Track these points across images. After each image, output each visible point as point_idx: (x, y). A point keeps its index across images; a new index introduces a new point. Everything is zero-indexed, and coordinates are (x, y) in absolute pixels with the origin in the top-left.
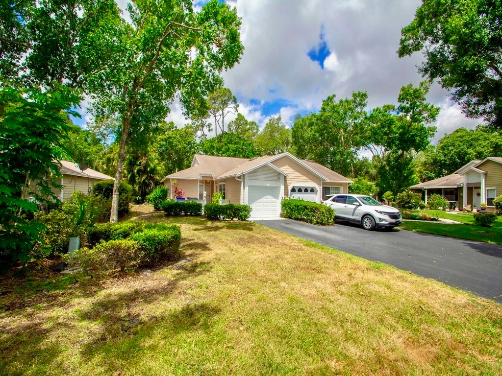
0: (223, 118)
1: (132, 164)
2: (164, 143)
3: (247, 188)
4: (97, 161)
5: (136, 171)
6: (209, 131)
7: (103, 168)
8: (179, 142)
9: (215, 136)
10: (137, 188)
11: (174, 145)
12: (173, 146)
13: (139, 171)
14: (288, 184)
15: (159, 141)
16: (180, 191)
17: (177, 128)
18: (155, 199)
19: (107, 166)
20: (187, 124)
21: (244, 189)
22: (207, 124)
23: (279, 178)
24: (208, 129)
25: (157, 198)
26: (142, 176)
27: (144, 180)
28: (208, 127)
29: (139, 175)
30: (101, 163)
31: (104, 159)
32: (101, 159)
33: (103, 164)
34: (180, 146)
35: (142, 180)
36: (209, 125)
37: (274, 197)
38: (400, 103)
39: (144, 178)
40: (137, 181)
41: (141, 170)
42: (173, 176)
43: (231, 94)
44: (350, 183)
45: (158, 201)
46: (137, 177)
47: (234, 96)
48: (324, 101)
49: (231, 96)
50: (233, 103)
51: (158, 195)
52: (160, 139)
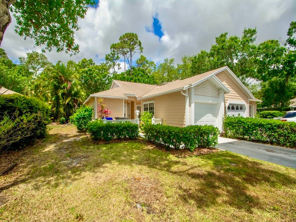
0: (131, 57)
1: (56, 88)
2: (85, 75)
3: (193, 105)
4: (27, 87)
5: (60, 94)
6: (119, 69)
7: (32, 94)
8: (98, 75)
9: (124, 72)
12: (92, 77)
13: (63, 94)
14: (226, 101)
15: (82, 73)
16: (106, 110)
18: (78, 120)
19: (35, 92)
20: (102, 63)
21: (190, 106)
22: (117, 64)
23: (219, 94)
24: (118, 68)
25: (80, 118)
26: (66, 99)
27: (68, 103)
28: (118, 66)
29: (63, 98)
30: (29, 89)
31: (33, 86)
32: (30, 86)
33: (31, 90)
34: (98, 77)
35: (66, 103)
36: (119, 65)
37: (213, 115)
38: (289, 36)
39: (68, 100)
40: (61, 103)
41: (65, 93)
42: (98, 94)
43: (137, 39)
44: (260, 102)
45: (81, 122)
46: (61, 99)
47: (140, 41)
48: (218, 38)
49: (137, 41)
50: (139, 46)
51: (81, 115)
52: (82, 71)
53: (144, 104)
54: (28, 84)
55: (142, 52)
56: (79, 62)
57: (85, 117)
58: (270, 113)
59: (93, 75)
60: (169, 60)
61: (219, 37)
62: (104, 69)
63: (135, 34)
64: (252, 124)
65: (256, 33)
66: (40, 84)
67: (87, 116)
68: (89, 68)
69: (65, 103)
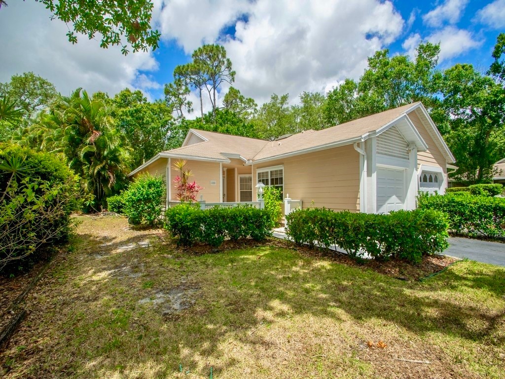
0: (214, 88)
5: (82, 154)
6: (189, 111)
8: (153, 119)
9: (201, 116)
10: (86, 185)
11: (145, 121)
12: (143, 123)
13: (88, 155)
16: (191, 184)
17: (147, 102)
18: (135, 203)
20: (158, 100)
22: (186, 102)
23: (408, 152)
24: (187, 109)
25: (139, 200)
26: (96, 165)
27: (99, 172)
28: (187, 105)
29: (90, 163)
34: (153, 125)
35: (96, 171)
36: (189, 104)
39: (99, 167)
40: (86, 171)
41: (94, 153)
42: (173, 153)
43: (224, 56)
44: (454, 170)
45: (142, 208)
46: (86, 165)
47: (228, 60)
48: (371, 58)
49: (225, 60)
50: (226, 69)
51: (142, 194)
52: (123, 112)
53: (259, 174)
54: (16, 134)
55: (234, 81)
56: (117, 96)
57: (151, 199)
58: (487, 187)
59: (143, 120)
60: (279, 97)
61: (373, 58)
62: (163, 111)
63: (220, 46)
64: (479, 207)
65: (439, 52)
66: (40, 137)
67: (153, 196)
68: (135, 106)
69: (93, 172)
